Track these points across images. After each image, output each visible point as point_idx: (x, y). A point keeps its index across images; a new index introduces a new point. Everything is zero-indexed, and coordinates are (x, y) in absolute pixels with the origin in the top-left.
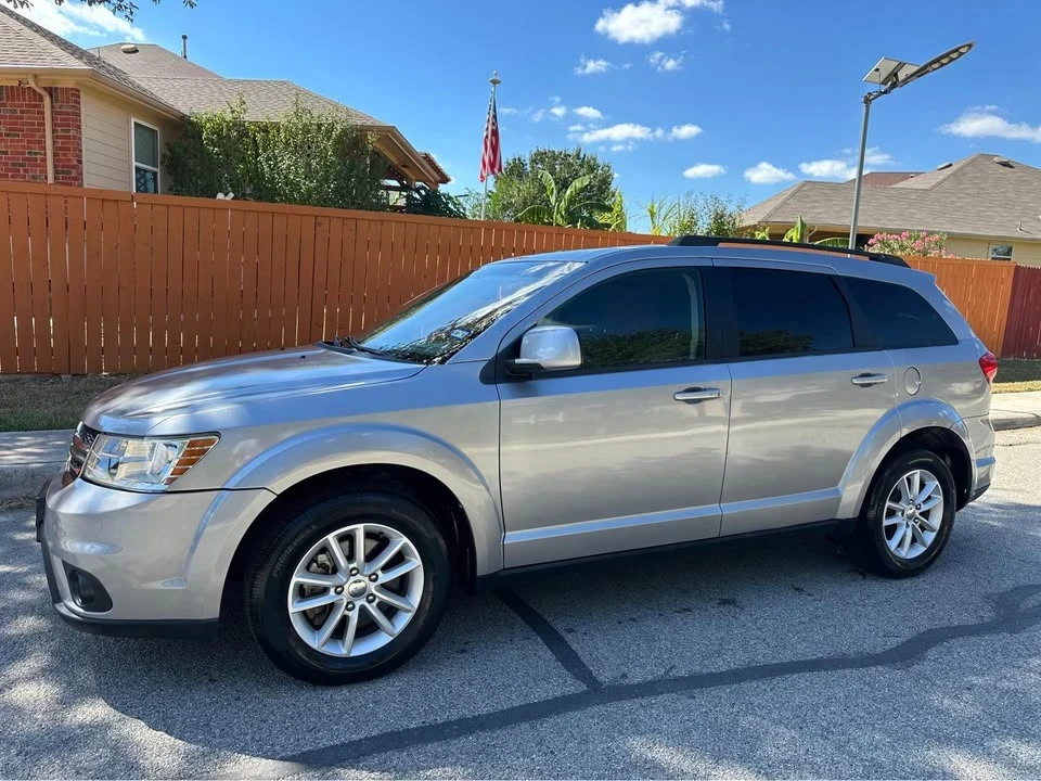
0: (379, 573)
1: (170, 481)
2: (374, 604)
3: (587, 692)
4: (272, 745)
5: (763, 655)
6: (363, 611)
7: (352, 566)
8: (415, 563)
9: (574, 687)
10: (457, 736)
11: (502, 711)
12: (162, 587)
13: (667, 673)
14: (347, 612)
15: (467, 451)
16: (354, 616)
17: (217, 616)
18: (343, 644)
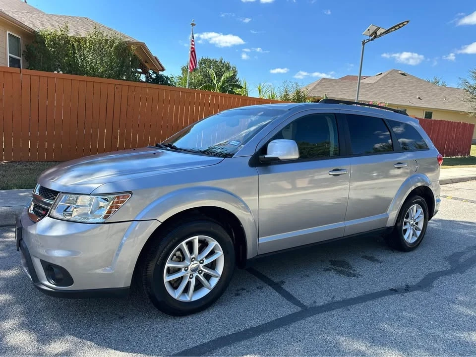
0: (204, 259)
1: (106, 217)
2: (202, 275)
3: (302, 311)
4: (166, 348)
5: (369, 289)
6: (197, 279)
7: (192, 257)
8: (220, 254)
9: (296, 309)
10: (254, 336)
11: (268, 323)
12: (102, 272)
13: (332, 299)
14: (190, 280)
15: (244, 199)
16: (193, 281)
17: (130, 285)
18: (188, 295)
